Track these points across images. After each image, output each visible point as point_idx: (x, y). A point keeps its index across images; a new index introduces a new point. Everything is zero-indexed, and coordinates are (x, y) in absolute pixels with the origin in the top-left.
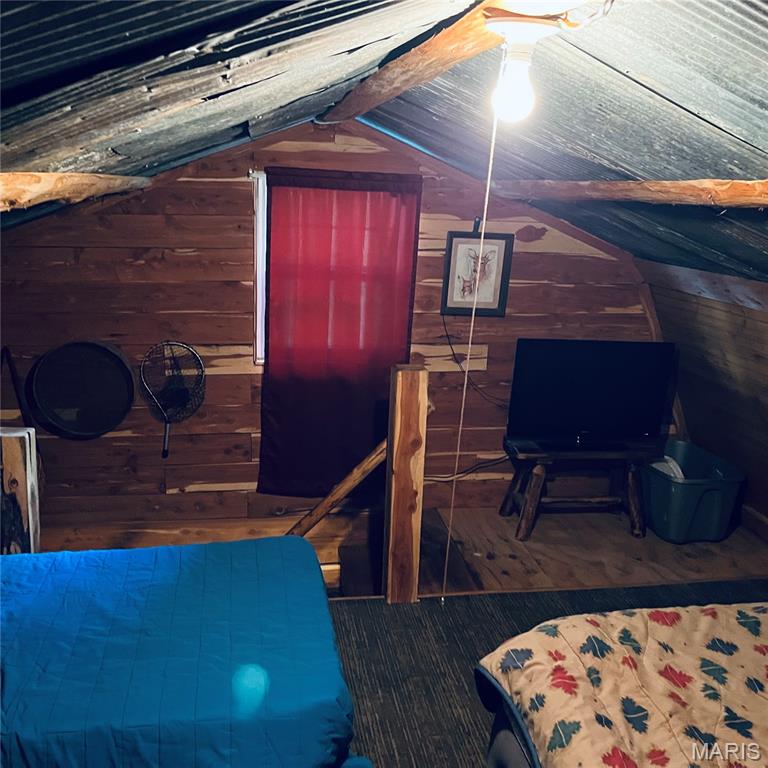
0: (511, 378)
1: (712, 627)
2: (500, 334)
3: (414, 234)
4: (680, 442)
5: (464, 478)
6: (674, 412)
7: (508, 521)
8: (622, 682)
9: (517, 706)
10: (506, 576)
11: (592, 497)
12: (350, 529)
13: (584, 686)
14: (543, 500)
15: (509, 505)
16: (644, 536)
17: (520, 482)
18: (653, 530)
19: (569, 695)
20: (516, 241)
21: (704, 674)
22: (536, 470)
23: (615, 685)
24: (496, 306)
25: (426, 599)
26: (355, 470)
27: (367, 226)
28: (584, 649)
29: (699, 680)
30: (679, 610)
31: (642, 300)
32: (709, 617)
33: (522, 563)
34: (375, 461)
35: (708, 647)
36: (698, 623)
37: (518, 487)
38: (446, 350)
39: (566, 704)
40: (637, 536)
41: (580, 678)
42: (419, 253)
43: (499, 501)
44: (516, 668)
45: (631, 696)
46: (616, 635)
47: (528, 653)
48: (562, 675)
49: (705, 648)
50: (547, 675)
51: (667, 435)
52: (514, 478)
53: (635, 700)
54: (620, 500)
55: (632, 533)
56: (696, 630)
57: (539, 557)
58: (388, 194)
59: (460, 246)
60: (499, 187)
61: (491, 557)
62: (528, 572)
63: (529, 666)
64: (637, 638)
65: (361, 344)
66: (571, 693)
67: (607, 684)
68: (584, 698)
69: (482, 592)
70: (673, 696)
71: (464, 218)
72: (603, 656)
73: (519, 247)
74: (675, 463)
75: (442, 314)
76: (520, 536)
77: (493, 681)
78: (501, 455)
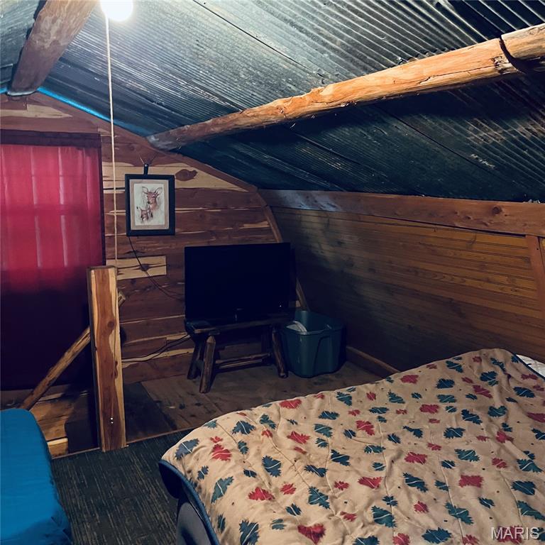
0: (184, 278)
1: (322, 405)
2: (173, 248)
3: (100, 179)
4: (304, 312)
5: (159, 356)
6: (298, 292)
7: (195, 382)
8: (263, 447)
9: (190, 481)
10: (193, 418)
11: (250, 355)
12: (73, 408)
13: (236, 455)
14: (217, 362)
15: (194, 370)
16: (287, 376)
17: (199, 354)
18: (293, 372)
19: (224, 461)
20: (176, 180)
21: (317, 433)
22: (209, 340)
23: (258, 450)
24: (167, 227)
25: (133, 443)
26: (66, 353)
27: (61, 173)
28: (235, 431)
29: (314, 437)
30: (301, 398)
31: (268, 218)
32: (320, 399)
33: (205, 407)
34: (82, 344)
35: (320, 417)
36: (312, 404)
37: (199, 356)
38: (134, 262)
39: (223, 468)
40: (283, 377)
41: (232, 450)
42: (105, 192)
43: (186, 369)
44: (186, 454)
45: (268, 455)
46: (258, 420)
47: (196, 442)
48: (220, 450)
49: (317, 419)
50: (208, 453)
51: (294, 309)
52: (195, 351)
53: (272, 457)
54: (269, 355)
55: (280, 376)
56: (311, 409)
57: (217, 401)
58: (74, 148)
59: (135, 185)
60: (158, 139)
61: (182, 407)
62: (210, 412)
63: (196, 451)
64: (272, 420)
65: (66, 264)
66: (226, 460)
67: (252, 451)
68: (236, 461)
69: (175, 432)
70: (297, 449)
71: (136, 165)
72: (249, 432)
73: (178, 184)
74: (301, 325)
75: (127, 235)
76: (203, 389)
77: (171, 467)
78: (184, 335)
